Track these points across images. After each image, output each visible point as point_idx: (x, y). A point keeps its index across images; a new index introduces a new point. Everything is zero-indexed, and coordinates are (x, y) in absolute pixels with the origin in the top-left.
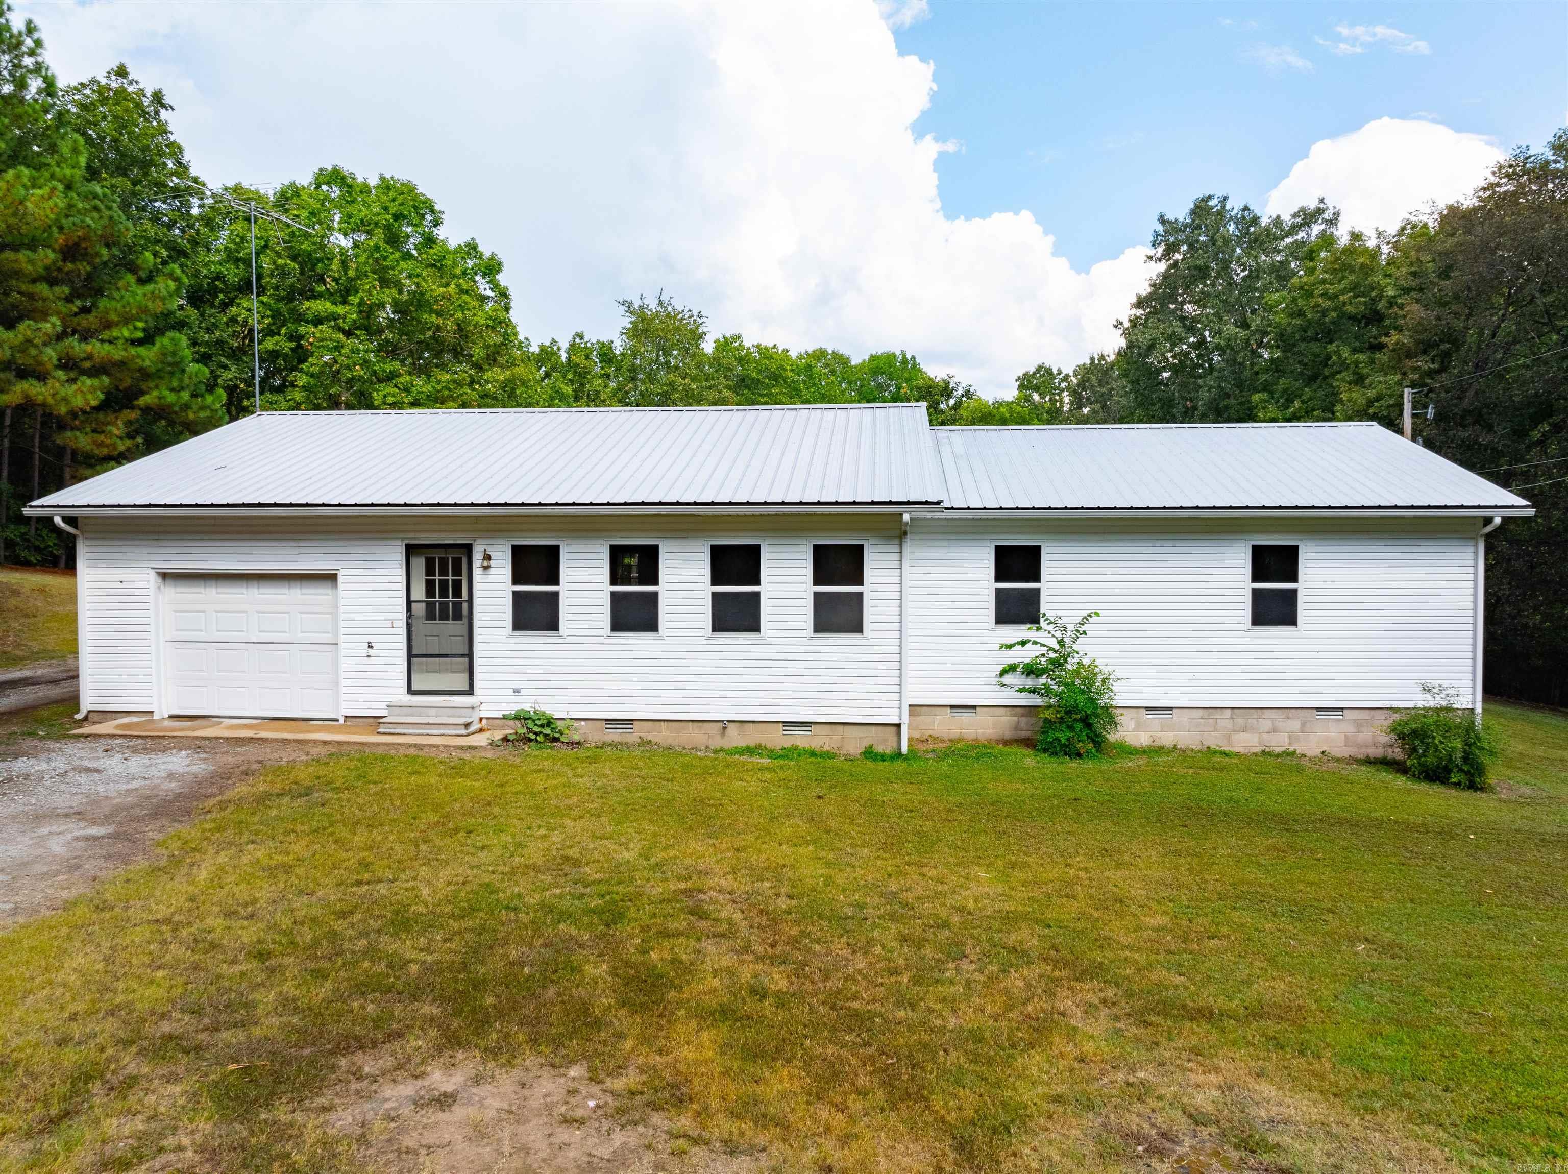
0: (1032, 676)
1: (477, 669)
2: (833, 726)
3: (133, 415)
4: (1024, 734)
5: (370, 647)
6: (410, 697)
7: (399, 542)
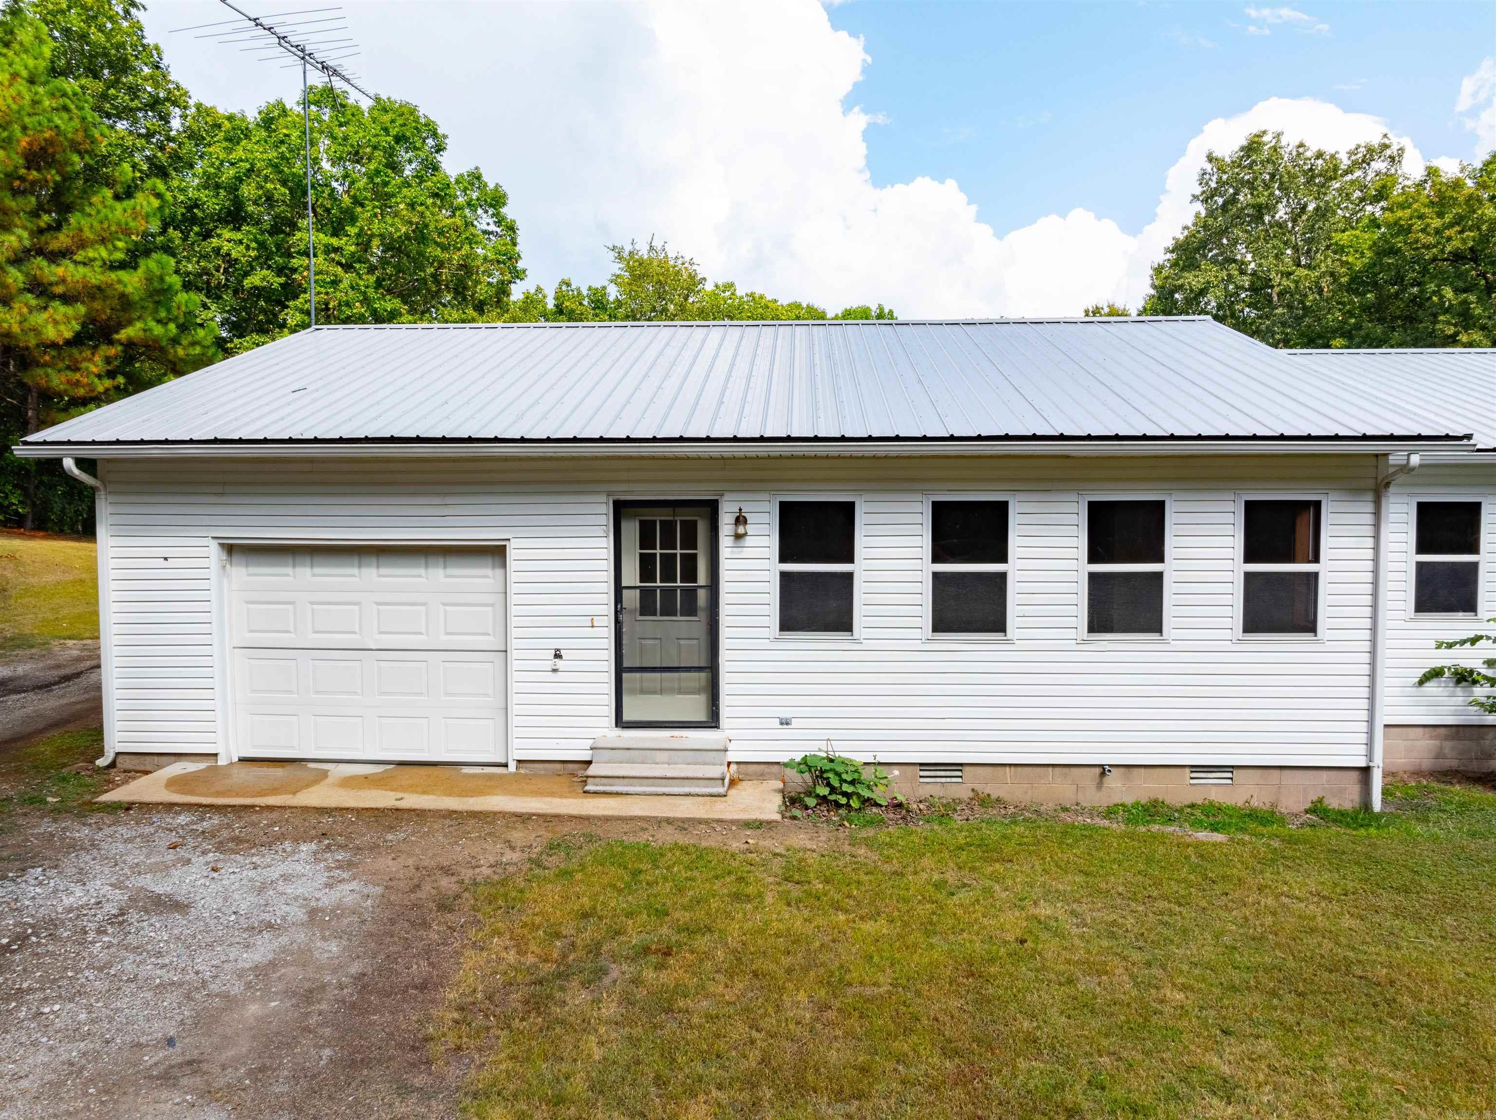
0: (1464, 684)
1: (725, 688)
2: (1267, 772)
3: (112, 351)
4: (1454, 764)
5: (558, 656)
6: (619, 732)
7: (603, 498)
